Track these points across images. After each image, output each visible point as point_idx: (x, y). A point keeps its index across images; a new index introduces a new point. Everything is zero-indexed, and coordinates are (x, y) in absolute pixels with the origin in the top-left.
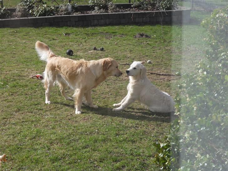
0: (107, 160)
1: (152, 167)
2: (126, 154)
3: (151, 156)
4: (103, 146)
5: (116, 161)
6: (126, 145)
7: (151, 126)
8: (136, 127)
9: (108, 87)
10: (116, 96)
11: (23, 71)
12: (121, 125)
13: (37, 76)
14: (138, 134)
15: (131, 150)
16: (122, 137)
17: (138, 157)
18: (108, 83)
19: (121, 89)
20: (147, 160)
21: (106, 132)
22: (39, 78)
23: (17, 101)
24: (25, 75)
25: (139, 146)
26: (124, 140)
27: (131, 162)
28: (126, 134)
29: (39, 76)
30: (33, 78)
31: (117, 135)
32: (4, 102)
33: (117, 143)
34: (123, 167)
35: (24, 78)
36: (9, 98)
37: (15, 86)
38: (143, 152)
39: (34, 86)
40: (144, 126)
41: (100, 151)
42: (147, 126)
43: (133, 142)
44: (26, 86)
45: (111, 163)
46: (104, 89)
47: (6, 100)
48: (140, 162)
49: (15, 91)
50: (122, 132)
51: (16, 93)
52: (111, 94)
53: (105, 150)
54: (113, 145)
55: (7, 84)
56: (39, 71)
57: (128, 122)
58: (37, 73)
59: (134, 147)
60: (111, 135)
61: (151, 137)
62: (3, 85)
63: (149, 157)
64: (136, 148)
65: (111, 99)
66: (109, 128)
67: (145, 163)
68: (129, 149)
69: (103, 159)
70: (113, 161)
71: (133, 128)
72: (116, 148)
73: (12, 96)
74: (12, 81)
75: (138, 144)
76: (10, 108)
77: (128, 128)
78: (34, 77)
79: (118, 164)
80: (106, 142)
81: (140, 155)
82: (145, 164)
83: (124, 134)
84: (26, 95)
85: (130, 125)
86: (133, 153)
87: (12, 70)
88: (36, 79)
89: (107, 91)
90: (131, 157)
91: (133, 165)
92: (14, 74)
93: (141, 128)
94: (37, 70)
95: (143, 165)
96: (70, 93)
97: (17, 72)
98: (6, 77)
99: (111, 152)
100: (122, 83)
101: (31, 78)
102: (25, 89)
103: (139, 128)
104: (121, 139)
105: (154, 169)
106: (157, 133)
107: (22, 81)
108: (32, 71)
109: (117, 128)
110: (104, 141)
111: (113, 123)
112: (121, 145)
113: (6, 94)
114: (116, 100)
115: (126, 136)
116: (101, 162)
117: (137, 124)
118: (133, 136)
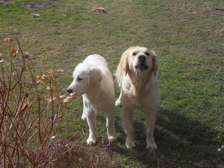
0: (169, 98)
1: (215, 107)
2: (189, 92)
3: (214, 96)
4: (165, 84)
5: (178, 99)
6: (188, 83)
7: (215, 64)
8: (199, 65)
9: (171, 22)
10: (179, 32)
11: (85, 4)
12: (183, 62)
13: (99, 10)
14: (201, 72)
15: (194, 88)
16: (184, 75)
17: (201, 96)
18: (171, 19)
19: (184, 25)
20: (210, 99)
21: (168, 69)
22: (101, 12)
23: (80, 35)
24: (88, 7)
25: (202, 85)
26: (186, 78)
27: (194, 100)
28: (189, 72)
29: (101, 9)
30: (95, 12)
31: (179, 72)
32: (68, 35)
33: (180, 80)
34: (186, 105)
35: (86, 11)
36: (73, 31)
37: (77, 19)
38: (207, 91)
39: (97, 20)
40: (207, 64)
41: (162, 88)
42: (211, 64)
43: (196, 80)
44: (89, 19)
45: (173, 100)
46: (167, 25)
47: (70, 33)
48: (204, 101)
49: (77, 24)
50: (184, 70)
51: (79, 26)
52: (174, 30)
53: (167, 87)
54: (175, 83)
55: (70, 17)
56: (101, 4)
57: (191, 60)
58: (99, 6)
59: (197, 85)
60: (174, 72)
61: (215, 76)
62: (67, 18)
63: (212, 96)
64: (198, 87)
65: (173, 35)
66: (171, 65)
67: (208, 102)
68: (192, 88)
69: (165, 97)
70: (175, 99)
71: (196, 66)
72: (178, 86)
73: (75, 29)
74: (75, 13)
75: (201, 83)
76: (73, 42)
77: (191, 66)
78: (97, 11)
79: (180, 102)
80: (168, 79)
81: (203, 94)
82: (208, 104)
83: (186, 72)
84: (89, 28)
85: (193, 63)
86: (196, 91)
87: (75, 2)
88: (98, 13)
89: (170, 27)
90: (193, 95)
91: (196, 104)
92: (77, 6)
93: (204, 66)
94: (99, 3)
95: (206, 104)
96: (131, 28)
97: (80, 5)
98: (69, 10)
99: (173, 90)
100: (185, 19)
101: (93, 11)
102: (88, 22)
103: (202, 66)
104: (184, 76)
105: (217, 108)
106: (221, 71)
107: (84, 14)
108: (95, 4)
109: (180, 65)
110: (166, 78)
111: (175, 60)
112: (183, 83)
113: (69, 27)
114: (178, 36)
115: (188, 74)
116: (162, 99)
117: (201, 62)
118: (196, 74)
